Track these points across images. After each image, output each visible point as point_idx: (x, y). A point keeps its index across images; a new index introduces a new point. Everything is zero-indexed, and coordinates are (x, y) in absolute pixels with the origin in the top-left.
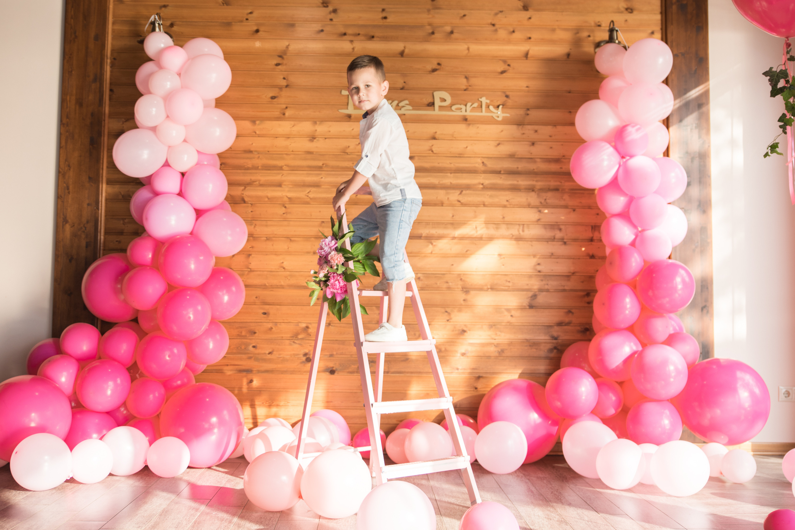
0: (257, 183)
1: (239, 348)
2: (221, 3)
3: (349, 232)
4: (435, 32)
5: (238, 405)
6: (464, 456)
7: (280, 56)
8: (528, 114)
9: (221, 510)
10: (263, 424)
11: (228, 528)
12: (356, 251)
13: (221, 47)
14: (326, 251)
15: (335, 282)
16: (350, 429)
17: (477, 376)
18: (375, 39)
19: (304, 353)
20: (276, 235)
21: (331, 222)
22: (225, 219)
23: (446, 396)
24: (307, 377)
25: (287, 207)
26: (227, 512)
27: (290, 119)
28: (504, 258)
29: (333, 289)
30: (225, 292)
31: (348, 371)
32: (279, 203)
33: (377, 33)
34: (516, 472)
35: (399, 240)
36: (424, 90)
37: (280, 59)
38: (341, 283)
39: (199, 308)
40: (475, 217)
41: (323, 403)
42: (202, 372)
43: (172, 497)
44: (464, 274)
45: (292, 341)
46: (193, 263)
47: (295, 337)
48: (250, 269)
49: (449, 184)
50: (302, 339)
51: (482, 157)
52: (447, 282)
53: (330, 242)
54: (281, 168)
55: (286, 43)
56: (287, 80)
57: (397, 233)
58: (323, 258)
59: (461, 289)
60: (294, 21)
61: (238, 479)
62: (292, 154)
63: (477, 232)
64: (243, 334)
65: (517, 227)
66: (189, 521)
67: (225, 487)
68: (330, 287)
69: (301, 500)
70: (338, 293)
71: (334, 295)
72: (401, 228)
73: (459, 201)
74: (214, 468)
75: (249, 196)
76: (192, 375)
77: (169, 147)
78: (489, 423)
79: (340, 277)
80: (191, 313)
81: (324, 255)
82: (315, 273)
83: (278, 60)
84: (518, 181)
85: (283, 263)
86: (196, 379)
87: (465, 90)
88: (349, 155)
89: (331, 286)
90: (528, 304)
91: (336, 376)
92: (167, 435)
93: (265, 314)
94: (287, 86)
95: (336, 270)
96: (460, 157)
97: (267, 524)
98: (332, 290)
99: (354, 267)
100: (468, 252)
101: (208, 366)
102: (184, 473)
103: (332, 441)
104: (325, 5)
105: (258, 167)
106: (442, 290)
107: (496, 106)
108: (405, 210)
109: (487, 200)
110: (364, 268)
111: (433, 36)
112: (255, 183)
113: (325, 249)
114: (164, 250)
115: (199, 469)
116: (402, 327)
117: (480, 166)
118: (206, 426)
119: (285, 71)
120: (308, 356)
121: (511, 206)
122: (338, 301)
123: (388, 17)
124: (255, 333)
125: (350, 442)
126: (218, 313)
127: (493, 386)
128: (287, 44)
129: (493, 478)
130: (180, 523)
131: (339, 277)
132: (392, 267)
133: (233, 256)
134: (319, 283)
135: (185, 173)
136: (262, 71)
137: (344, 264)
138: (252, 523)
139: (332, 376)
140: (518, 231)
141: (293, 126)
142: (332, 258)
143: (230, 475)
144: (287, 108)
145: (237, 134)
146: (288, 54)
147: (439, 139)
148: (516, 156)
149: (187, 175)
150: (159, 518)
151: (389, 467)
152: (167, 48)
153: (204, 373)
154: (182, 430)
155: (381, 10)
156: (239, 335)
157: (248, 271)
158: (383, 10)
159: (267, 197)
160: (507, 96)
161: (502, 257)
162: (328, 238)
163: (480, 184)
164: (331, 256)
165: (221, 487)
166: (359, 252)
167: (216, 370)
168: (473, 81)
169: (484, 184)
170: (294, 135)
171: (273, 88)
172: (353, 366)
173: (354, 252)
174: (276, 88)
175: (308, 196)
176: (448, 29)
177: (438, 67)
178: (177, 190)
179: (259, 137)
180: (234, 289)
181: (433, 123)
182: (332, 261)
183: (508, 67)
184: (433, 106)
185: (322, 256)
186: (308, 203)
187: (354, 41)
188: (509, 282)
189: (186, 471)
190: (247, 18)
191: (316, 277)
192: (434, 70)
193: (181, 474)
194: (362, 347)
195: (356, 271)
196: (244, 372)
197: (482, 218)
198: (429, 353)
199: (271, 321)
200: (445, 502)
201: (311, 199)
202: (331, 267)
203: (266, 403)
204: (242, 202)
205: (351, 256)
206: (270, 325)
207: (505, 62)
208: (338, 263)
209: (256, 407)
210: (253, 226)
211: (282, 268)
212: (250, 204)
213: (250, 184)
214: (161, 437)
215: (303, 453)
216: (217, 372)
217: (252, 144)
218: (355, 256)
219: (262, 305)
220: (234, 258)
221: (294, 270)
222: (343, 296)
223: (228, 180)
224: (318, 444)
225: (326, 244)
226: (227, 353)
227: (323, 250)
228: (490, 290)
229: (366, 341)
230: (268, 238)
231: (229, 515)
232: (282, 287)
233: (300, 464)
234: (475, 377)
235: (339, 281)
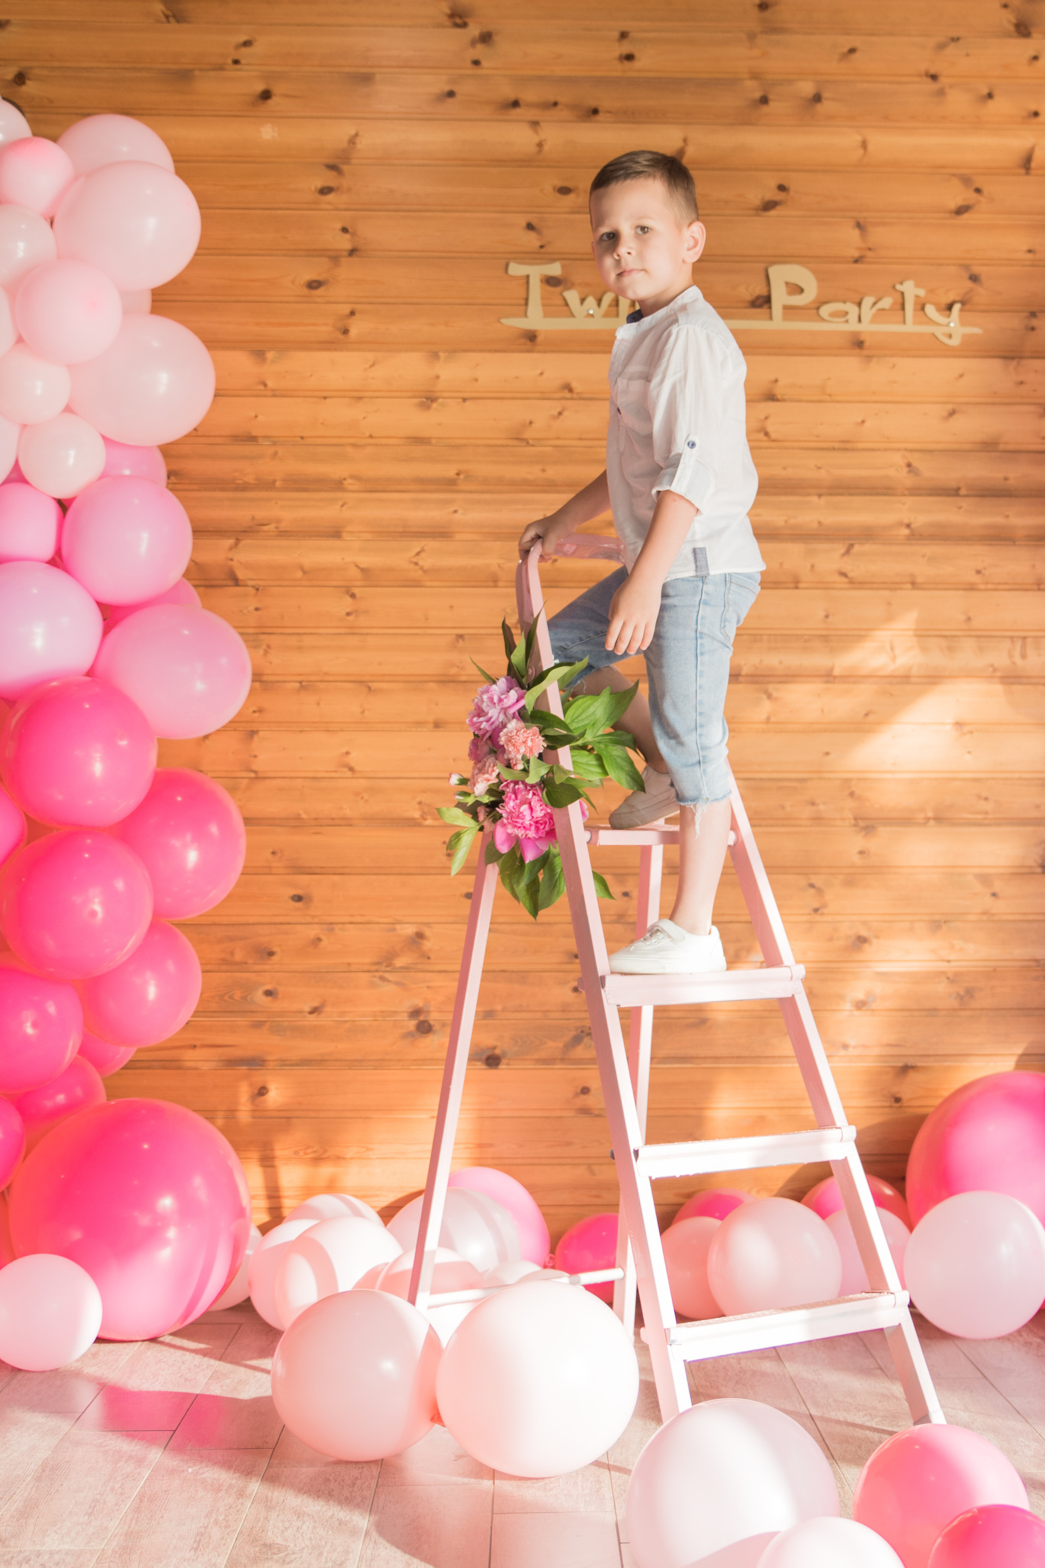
0: (272, 527)
1: (226, 998)
2: (162, 15)
3: (557, 666)
4: (771, 97)
5: (233, 1160)
6: (891, 1291)
7: (332, 167)
8: (1033, 329)
9: (209, 1461)
10: (301, 1212)
11: (238, 1511)
12: (577, 718)
13: (166, 140)
14: (493, 720)
15: (520, 808)
16: (546, 1220)
17: (900, 1064)
18: (600, 117)
19: (410, 1010)
20: (326, 674)
21: (502, 637)
22: (186, 632)
23: (838, 1124)
24: (440, 1075)
25: (358, 595)
26: (227, 1465)
27: (362, 344)
28: (971, 732)
29: (516, 826)
30: (188, 838)
31: (536, 1056)
32: (334, 583)
33: (606, 100)
34: (1019, 1332)
35: (700, 687)
36: (742, 262)
37: (333, 173)
38: (537, 811)
39: (120, 885)
40: (890, 618)
41: (466, 1148)
42: (123, 1068)
43: (64, 1425)
44: (859, 779)
45: (377, 974)
46: (98, 759)
47: (385, 964)
48: (255, 772)
49: (815, 525)
50: (406, 969)
51: (906, 450)
52: (813, 804)
53: (503, 694)
54: (338, 485)
55: (347, 129)
56: (354, 234)
57: (694, 669)
58: (485, 739)
59: (853, 822)
60: (371, 67)
61: (242, 1369)
62: (370, 445)
63: (894, 659)
64: (238, 956)
65: (1007, 644)
66: (122, 1494)
67: (208, 1393)
68: (505, 821)
69: (437, 1426)
70: (529, 838)
71: (517, 845)
72: (702, 654)
73: (844, 574)
74: (168, 1339)
75: (247, 566)
76: (97, 1077)
77: (24, 426)
78: (939, 1200)
79: (534, 794)
80: (96, 900)
81: (487, 731)
82: (464, 781)
83: (327, 179)
84: (1007, 516)
85: (347, 753)
86: (107, 1087)
87: (856, 261)
88: (533, 446)
89: (507, 819)
90: (1040, 861)
91: (502, 1072)
92: (34, 1249)
93: (298, 898)
94: (352, 252)
95: (523, 774)
96: (846, 449)
97: (346, 1499)
98: (510, 830)
99: (574, 763)
100: (871, 718)
101: (139, 1051)
102: (84, 1355)
103: (503, 1257)
104: (458, 21)
105: (274, 481)
106: (800, 826)
107: (943, 306)
108: (706, 603)
109: (923, 570)
110: (602, 766)
111: (765, 109)
112: (265, 528)
113: (490, 715)
114: (14, 721)
115: (125, 1345)
116: (710, 933)
117: (901, 476)
118: (145, 1221)
119: (346, 210)
120: (422, 1018)
121: (990, 586)
122: (527, 862)
123: (637, 55)
124: (271, 954)
125: (548, 1259)
126: (168, 900)
127: (946, 1094)
128: (353, 132)
129: (960, 1349)
130: (98, 1501)
131: (531, 792)
132: (693, 765)
133: (206, 737)
134: (472, 811)
135: (71, 501)
136: (281, 209)
137: (544, 758)
138: (304, 1496)
139: (493, 1073)
140: (1010, 656)
141: (371, 366)
142: (509, 740)
143: (216, 1359)
144: (352, 313)
145: (216, 390)
146: (354, 161)
147: (784, 400)
148: (1001, 447)
149: (75, 505)
150: (34, 1489)
151: (688, 1327)
152: (15, 144)
153: (129, 1071)
154: (76, 1235)
155: (616, 34)
156: (224, 961)
157: (250, 778)
158: (624, 35)
159: (302, 568)
160: (974, 278)
161: (966, 729)
162: (499, 683)
163: (900, 524)
164: (506, 734)
165: (198, 1395)
166: (586, 722)
167: (162, 1061)
168: (879, 235)
169: (913, 526)
170: (374, 391)
171: (313, 256)
172: (550, 1044)
173: (573, 721)
174: (323, 256)
175: (416, 564)
176: (807, 88)
177: (779, 196)
178: (47, 549)
179: (274, 396)
180: (214, 829)
181: (768, 354)
182: (510, 749)
183: (975, 196)
184: (766, 306)
185: (480, 733)
186: (415, 584)
187: (542, 124)
188: (986, 799)
189: (89, 1350)
190: (236, 57)
191: (466, 794)
192: (768, 206)
193: (77, 1361)
194: (602, 991)
195: (578, 776)
196: (242, 1065)
197: (908, 620)
198: (788, 1004)
199: (316, 920)
200: (838, 1422)
201: (425, 571)
202: (509, 766)
203: (305, 1154)
204: (230, 583)
205: (565, 732)
206: (313, 932)
207: (966, 180)
208: (528, 755)
209: (277, 1163)
210: (261, 652)
211: (346, 770)
212: (250, 589)
213: (252, 532)
214: (14, 1258)
215: (428, 1293)
216: (165, 1068)
217: (256, 416)
218: (576, 734)
219: (289, 874)
220: (207, 742)
221: (381, 775)
222: (544, 847)
223: (192, 521)
224: (467, 1266)
225: (491, 699)
226: (196, 1013)
227: (484, 716)
228: (932, 822)
229: (612, 973)
230: (304, 683)
231: (234, 1473)
232: (346, 822)
233: (430, 1325)
234: (894, 1067)
235: (530, 804)
